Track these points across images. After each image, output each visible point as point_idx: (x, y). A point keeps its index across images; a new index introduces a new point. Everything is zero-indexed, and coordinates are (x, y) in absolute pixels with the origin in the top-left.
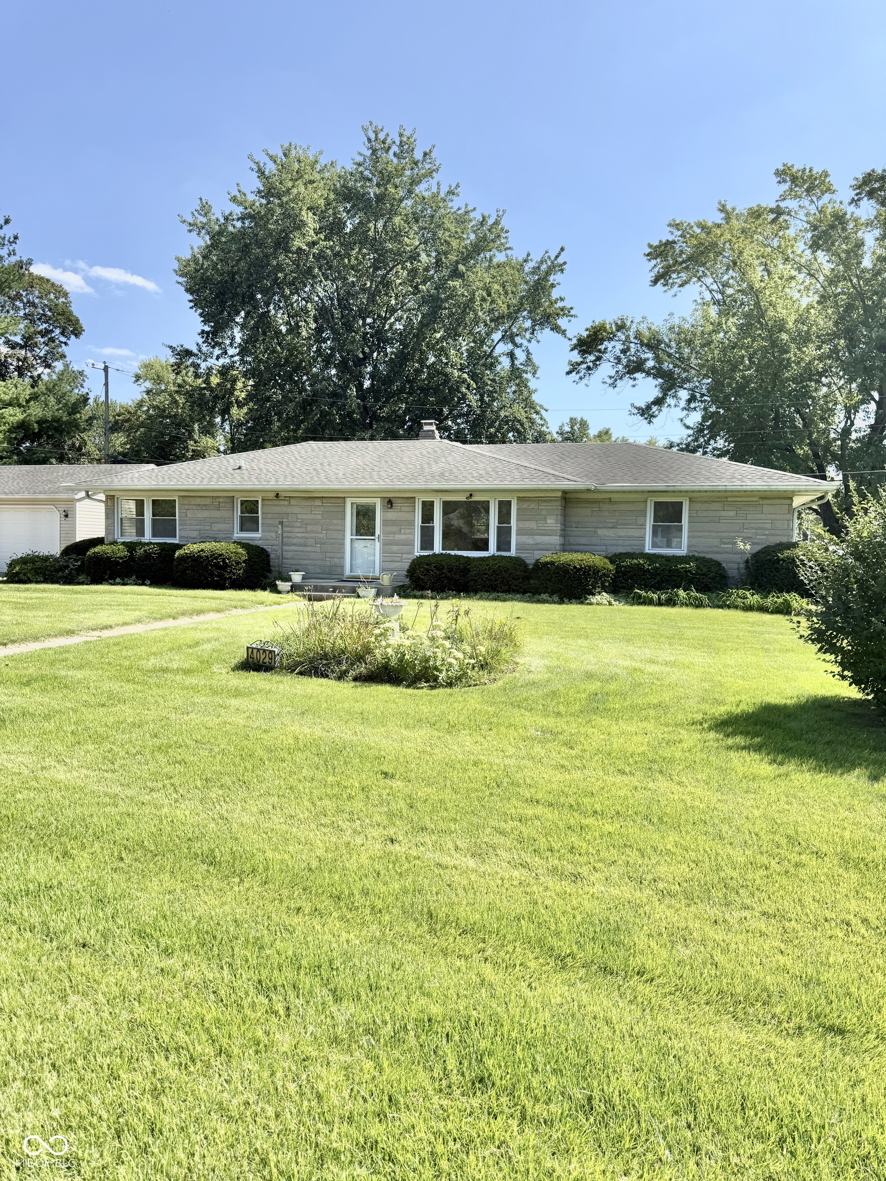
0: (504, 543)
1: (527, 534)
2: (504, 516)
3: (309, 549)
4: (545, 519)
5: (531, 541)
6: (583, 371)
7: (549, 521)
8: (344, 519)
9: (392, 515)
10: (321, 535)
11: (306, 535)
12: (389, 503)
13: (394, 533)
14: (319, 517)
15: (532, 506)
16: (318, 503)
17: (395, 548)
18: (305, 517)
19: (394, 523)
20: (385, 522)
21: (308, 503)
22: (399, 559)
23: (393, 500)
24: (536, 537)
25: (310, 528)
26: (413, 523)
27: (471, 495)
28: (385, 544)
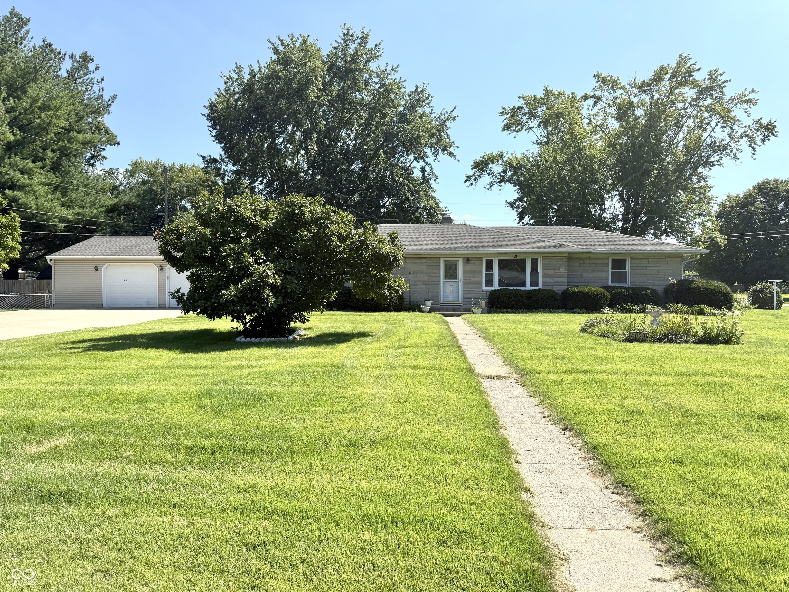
0: (534, 283)
1: (549, 277)
2: (534, 267)
3: (418, 287)
4: (559, 269)
5: (551, 281)
6: (472, 180)
7: (561, 270)
8: (439, 270)
9: (468, 267)
10: (425, 279)
11: (416, 279)
12: (467, 260)
13: (470, 277)
14: (425, 269)
15: (552, 261)
16: (424, 261)
17: (471, 286)
18: (416, 269)
19: (470, 271)
20: (464, 272)
21: (418, 261)
22: (473, 292)
23: (470, 259)
24: (554, 278)
25: (418, 275)
26: (481, 271)
27: (516, 256)
28: (464, 283)
